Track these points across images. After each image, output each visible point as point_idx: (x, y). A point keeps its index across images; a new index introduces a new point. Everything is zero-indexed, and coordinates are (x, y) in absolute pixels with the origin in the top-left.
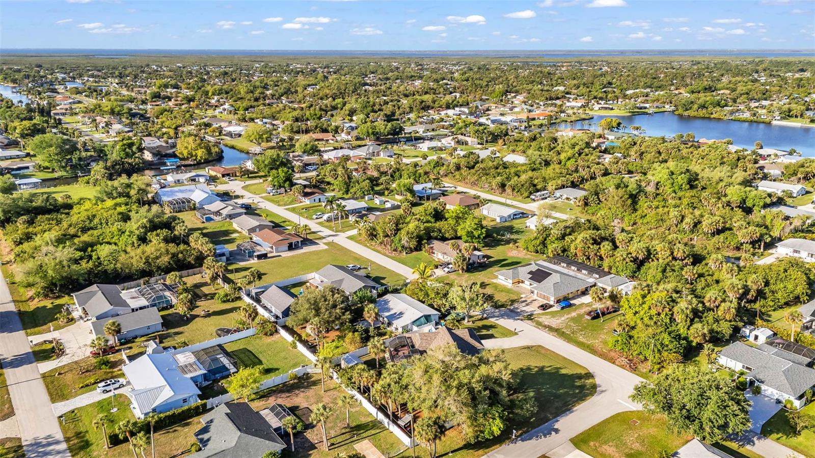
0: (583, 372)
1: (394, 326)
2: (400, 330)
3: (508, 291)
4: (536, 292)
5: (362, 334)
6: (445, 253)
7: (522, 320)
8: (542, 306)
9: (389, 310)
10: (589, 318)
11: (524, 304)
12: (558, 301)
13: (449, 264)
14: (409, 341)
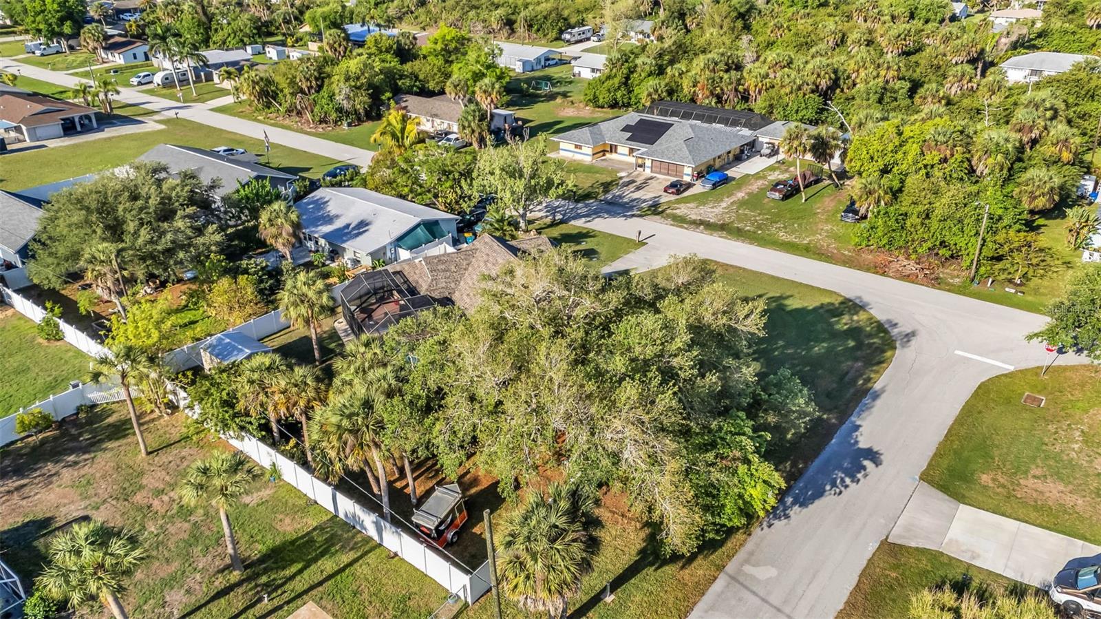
0: (836, 301)
1: (348, 255)
2: (367, 262)
3: (589, 169)
4: (648, 163)
5: (261, 281)
6: (436, 116)
7: (640, 216)
8: (673, 185)
9: (329, 220)
10: (777, 195)
11: (632, 187)
12: (700, 175)
13: (446, 134)
14: (398, 280)
